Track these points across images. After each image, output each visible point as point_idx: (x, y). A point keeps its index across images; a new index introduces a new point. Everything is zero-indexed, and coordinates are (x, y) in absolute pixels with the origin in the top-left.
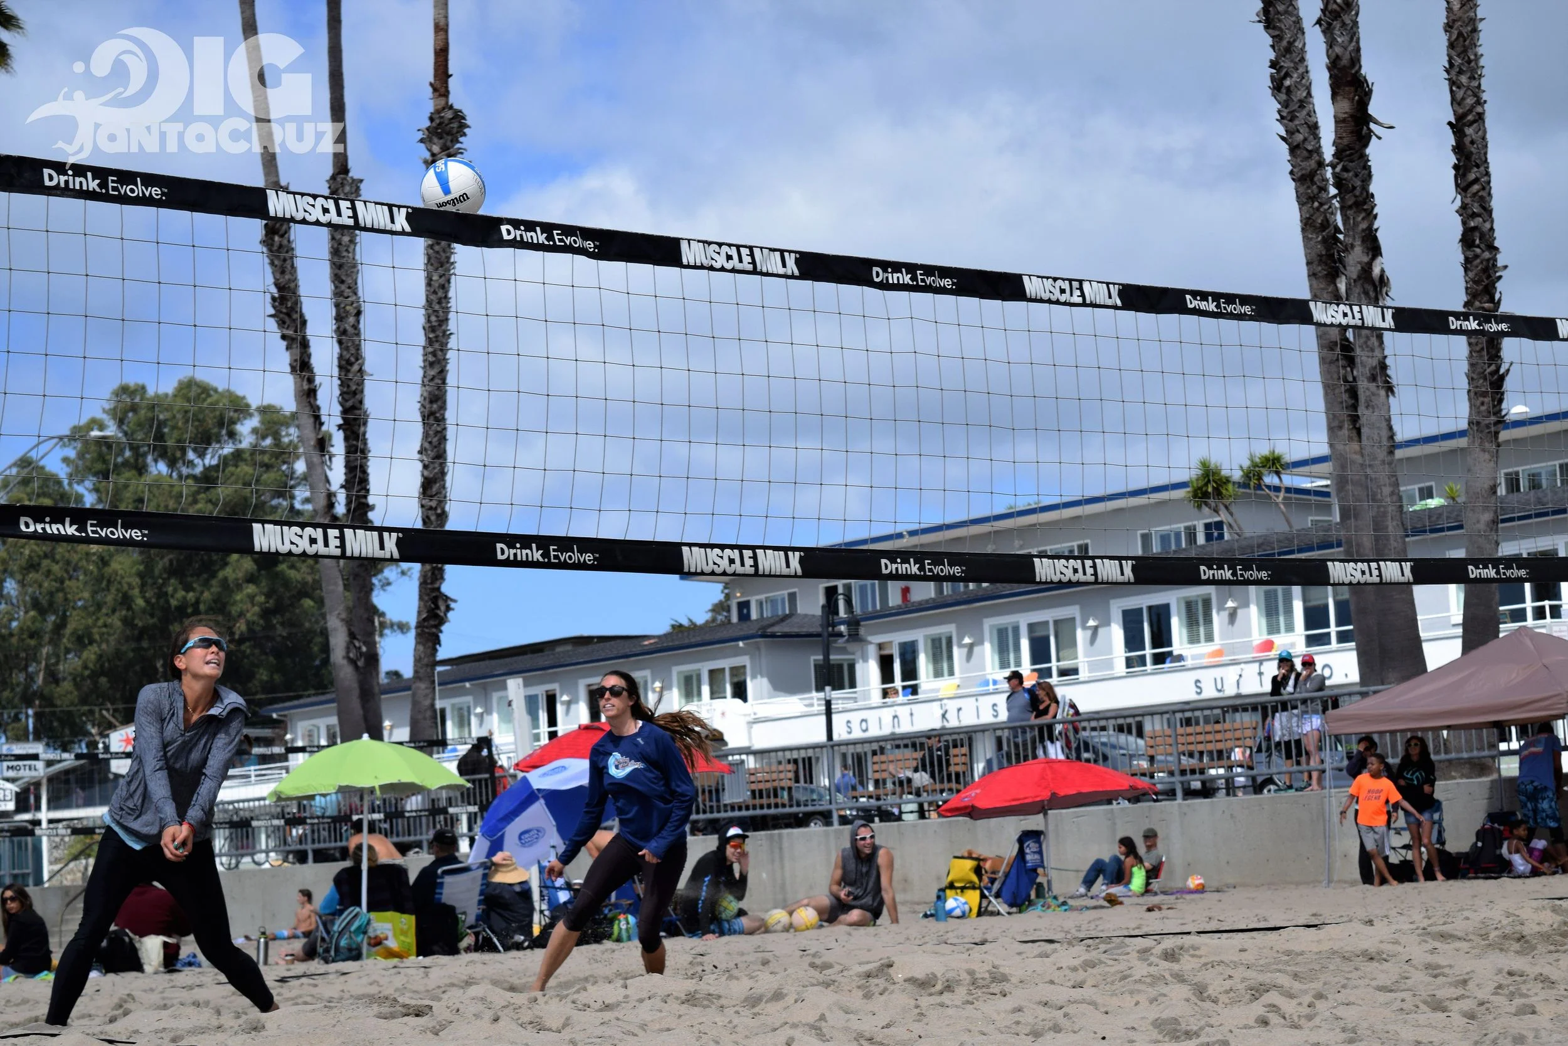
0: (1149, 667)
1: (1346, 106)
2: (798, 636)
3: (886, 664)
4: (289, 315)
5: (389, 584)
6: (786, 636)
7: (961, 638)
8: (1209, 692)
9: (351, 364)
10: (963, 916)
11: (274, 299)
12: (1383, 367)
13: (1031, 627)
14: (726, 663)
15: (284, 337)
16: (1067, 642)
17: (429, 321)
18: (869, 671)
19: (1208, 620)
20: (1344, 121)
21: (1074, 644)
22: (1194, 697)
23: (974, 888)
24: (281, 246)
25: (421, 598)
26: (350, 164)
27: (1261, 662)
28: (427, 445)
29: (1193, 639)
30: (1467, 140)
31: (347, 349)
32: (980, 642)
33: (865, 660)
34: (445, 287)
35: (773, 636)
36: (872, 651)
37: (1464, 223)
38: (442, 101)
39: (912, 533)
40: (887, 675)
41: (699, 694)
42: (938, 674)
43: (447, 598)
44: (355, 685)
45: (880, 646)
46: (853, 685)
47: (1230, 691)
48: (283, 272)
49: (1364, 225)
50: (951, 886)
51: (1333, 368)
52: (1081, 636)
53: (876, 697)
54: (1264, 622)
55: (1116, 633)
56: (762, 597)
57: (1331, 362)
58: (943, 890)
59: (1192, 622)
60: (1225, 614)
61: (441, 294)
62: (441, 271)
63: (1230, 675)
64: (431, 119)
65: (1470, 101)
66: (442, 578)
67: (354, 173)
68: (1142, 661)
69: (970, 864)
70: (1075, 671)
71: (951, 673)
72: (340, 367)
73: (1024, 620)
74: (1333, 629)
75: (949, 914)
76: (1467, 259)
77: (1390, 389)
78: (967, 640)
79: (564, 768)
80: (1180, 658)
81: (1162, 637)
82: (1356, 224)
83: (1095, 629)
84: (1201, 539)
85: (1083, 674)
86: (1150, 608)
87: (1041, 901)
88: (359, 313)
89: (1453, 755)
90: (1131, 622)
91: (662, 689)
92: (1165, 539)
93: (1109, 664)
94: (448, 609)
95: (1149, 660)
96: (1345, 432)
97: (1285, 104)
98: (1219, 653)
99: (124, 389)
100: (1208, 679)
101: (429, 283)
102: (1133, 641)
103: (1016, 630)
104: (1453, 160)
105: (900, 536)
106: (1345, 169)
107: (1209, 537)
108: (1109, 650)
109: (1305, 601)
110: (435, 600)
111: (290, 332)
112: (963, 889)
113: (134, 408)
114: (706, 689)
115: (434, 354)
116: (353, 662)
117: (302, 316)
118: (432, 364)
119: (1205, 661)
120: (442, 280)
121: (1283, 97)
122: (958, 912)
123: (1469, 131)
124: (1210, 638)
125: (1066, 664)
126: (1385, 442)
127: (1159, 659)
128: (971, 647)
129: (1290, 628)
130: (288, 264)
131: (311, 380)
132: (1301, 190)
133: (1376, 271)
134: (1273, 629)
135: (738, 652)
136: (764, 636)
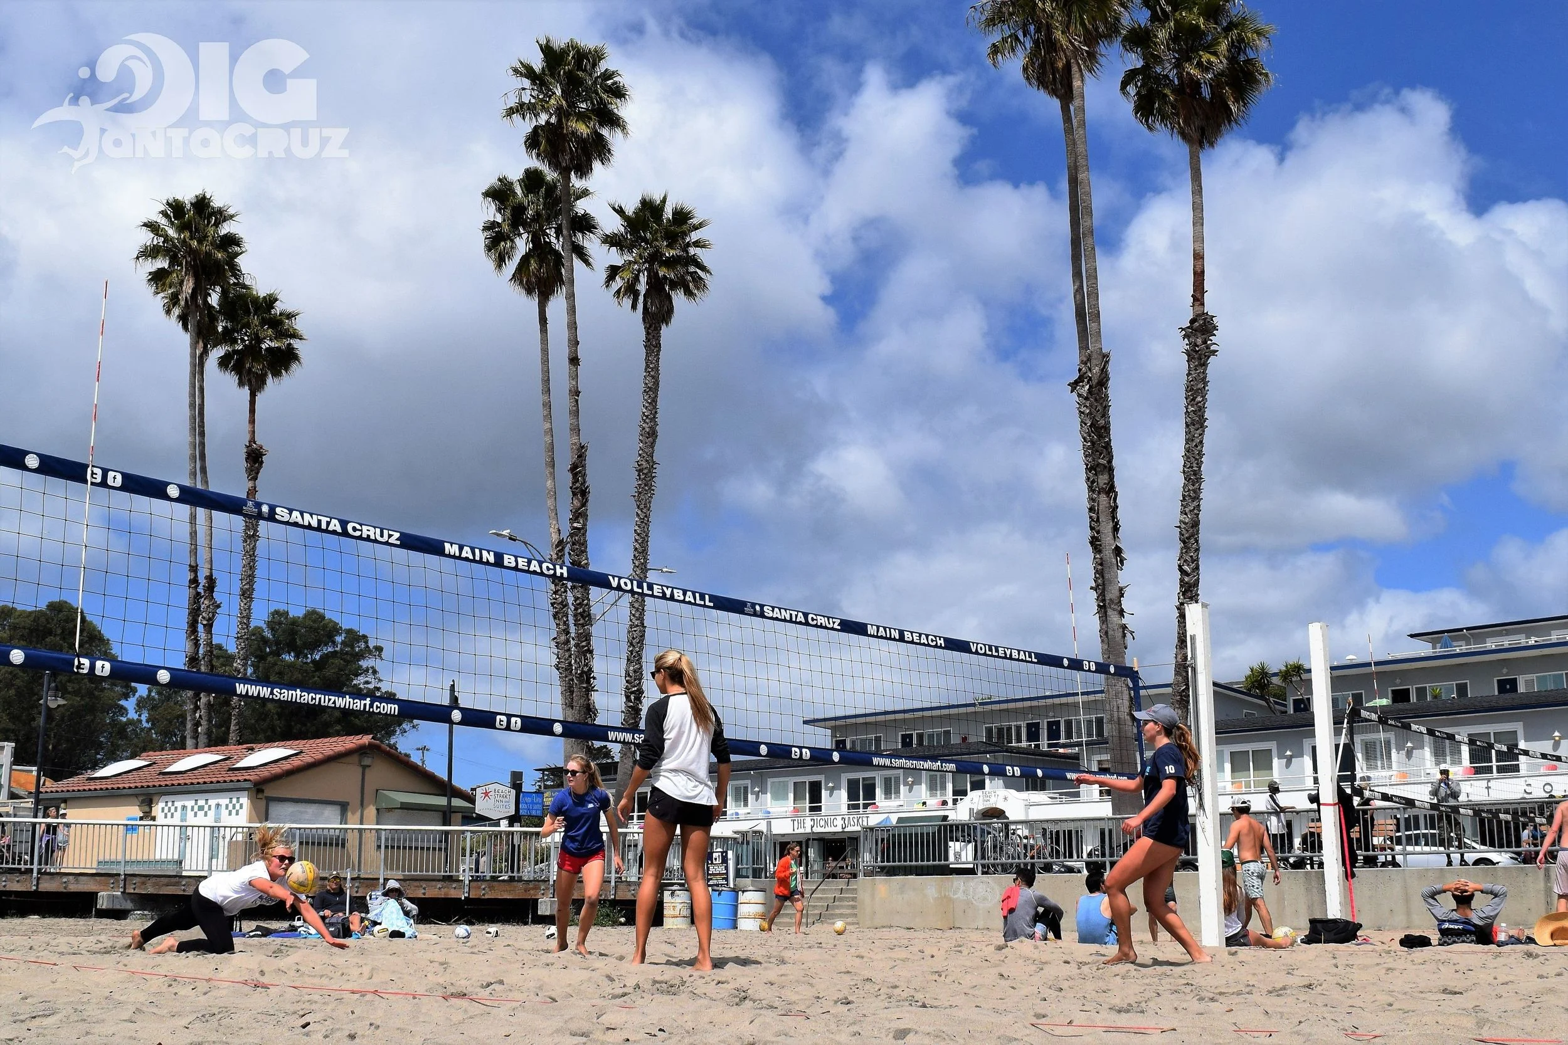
5: (405, 732)
99: (277, 612)
113: (280, 623)
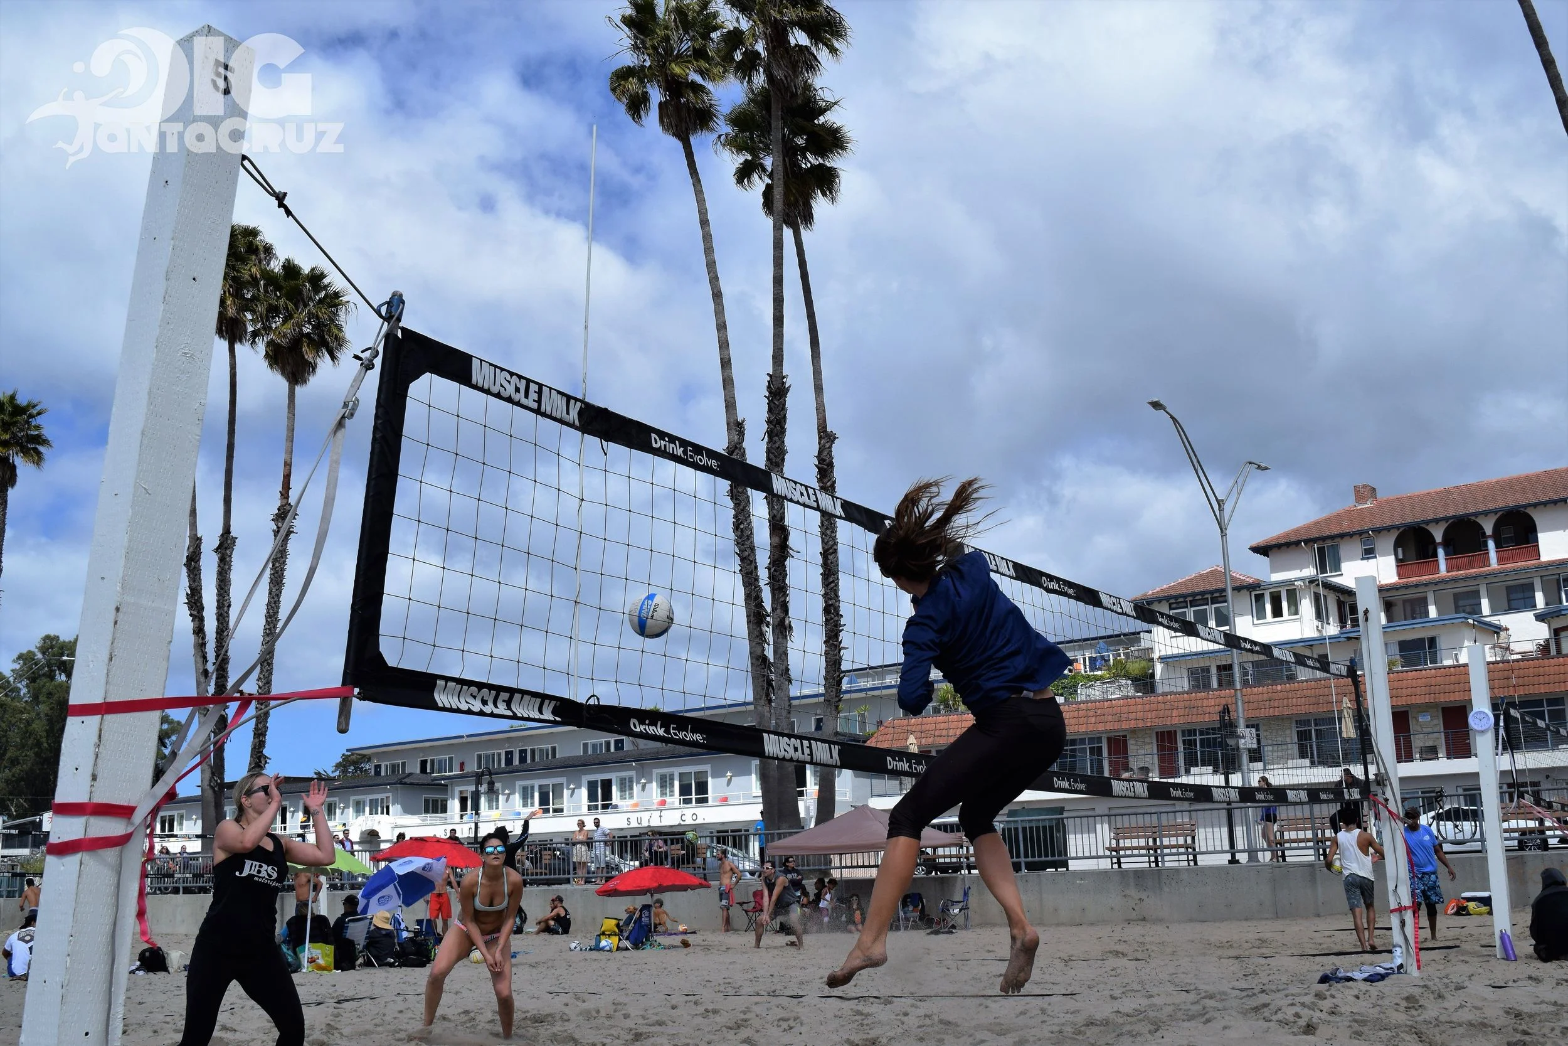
0: (600, 810)
1: (777, 540)
2: (417, 784)
3: (463, 801)
4: (195, 603)
6: (412, 784)
7: (503, 791)
8: (634, 824)
9: (223, 632)
10: (610, 951)
11: (187, 594)
12: (787, 670)
13: (540, 787)
14: (379, 796)
15: (191, 615)
16: (559, 795)
17: (268, 612)
18: (454, 805)
19: (631, 788)
20: (776, 547)
21: (562, 796)
22: (626, 826)
23: (615, 935)
24: (194, 568)
25: (252, 756)
26: (231, 529)
27: (661, 811)
28: (262, 676)
29: (623, 797)
30: (829, 562)
31: (222, 623)
32: (513, 793)
33: (453, 799)
34: (278, 595)
35: (405, 784)
36: (457, 794)
37: (826, 602)
38: (285, 501)
39: (468, 736)
40: (464, 808)
41: (364, 811)
42: (490, 808)
43: (266, 757)
44: (213, 800)
45: (461, 792)
46: (445, 811)
47: (645, 824)
48: (194, 581)
49: (782, 599)
50: (603, 934)
51: (758, 669)
52: (566, 793)
53: (457, 818)
54: (659, 790)
55: (584, 792)
56: (388, 763)
57: (758, 666)
58: (599, 935)
59: (622, 789)
60: (640, 786)
61: (276, 599)
62: (277, 587)
63: (645, 816)
64: (279, 509)
65: (831, 543)
66: (264, 746)
67: (233, 534)
68: (596, 807)
69: (614, 922)
70: (561, 810)
71: (497, 808)
72: (217, 633)
73: (537, 783)
74: (694, 796)
75: (602, 949)
76: (826, 620)
77: (790, 681)
78: (507, 792)
79: (411, 862)
80: (616, 806)
81: (607, 795)
82: (779, 598)
83: (573, 790)
84: (612, 749)
85: (565, 813)
86: (602, 781)
87: (649, 943)
88: (229, 606)
89: (811, 867)
90: (592, 787)
91: (344, 808)
92: (594, 746)
93: (579, 808)
94: (266, 762)
95: (600, 807)
96: (762, 702)
97: (740, 537)
98: (636, 805)
100: (634, 817)
101: (270, 593)
102: (592, 797)
103: (533, 788)
104: (821, 571)
105: (462, 737)
106: (775, 571)
107: (617, 748)
108: (580, 800)
109: (680, 781)
110: (259, 758)
111: (195, 613)
112: (609, 935)
114: (367, 809)
115: (270, 629)
116: (212, 788)
117: (202, 604)
118: (268, 635)
119: (630, 809)
120: (277, 592)
121: (739, 533)
122: (607, 948)
123: (830, 557)
124: (631, 797)
125: (556, 806)
126: (787, 707)
127: (605, 807)
128: (509, 795)
129: (672, 794)
130: (198, 576)
131: (203, 638)
132: (746, 580)
133: (787, 622)
134: (663, 794)
135: (386, 791)
136: (400, 783)
